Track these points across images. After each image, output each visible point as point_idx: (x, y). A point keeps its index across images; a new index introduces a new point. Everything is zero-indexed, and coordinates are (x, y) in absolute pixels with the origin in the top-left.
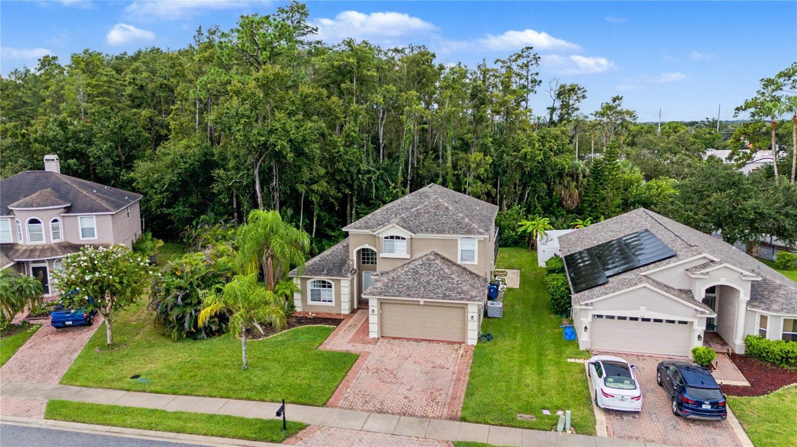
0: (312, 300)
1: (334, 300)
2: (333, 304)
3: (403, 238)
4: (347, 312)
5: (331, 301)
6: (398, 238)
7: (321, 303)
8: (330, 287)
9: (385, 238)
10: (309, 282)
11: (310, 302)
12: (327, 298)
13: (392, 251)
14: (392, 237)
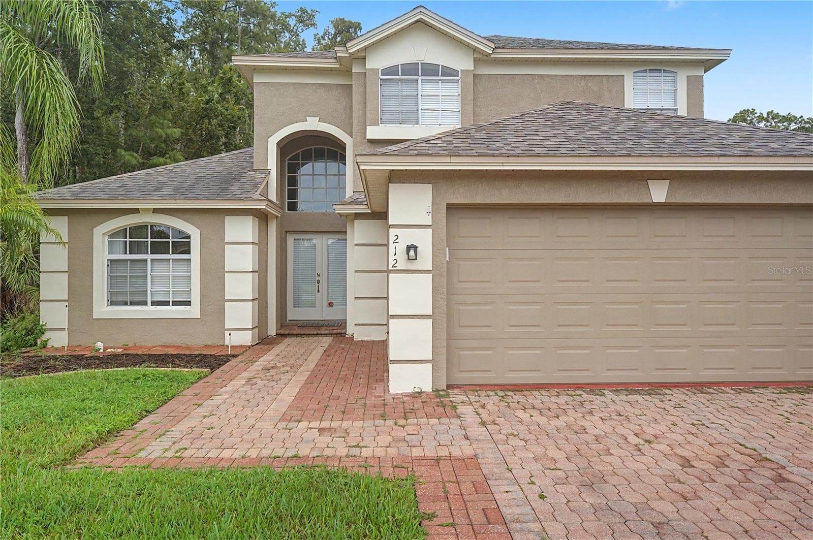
0: (112, 303)
1: (196, 298)
2: (194, 311)
3: (449, 72)
4: (246, 338)
5: (188, 303)
6: (430, 70)
7: (149, 311)
8: (183, 247)
9: (386, 72)
10: (101, 233)
11: (102, 309)
12: (171, 291)
13: (412, 118)
14: (411, 69)
